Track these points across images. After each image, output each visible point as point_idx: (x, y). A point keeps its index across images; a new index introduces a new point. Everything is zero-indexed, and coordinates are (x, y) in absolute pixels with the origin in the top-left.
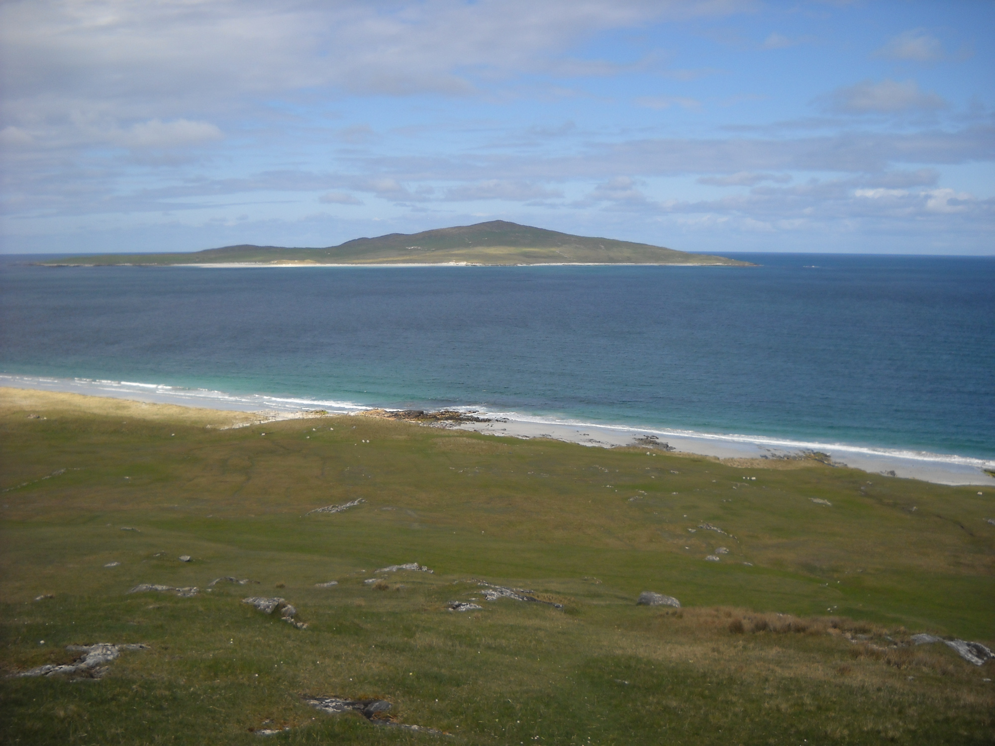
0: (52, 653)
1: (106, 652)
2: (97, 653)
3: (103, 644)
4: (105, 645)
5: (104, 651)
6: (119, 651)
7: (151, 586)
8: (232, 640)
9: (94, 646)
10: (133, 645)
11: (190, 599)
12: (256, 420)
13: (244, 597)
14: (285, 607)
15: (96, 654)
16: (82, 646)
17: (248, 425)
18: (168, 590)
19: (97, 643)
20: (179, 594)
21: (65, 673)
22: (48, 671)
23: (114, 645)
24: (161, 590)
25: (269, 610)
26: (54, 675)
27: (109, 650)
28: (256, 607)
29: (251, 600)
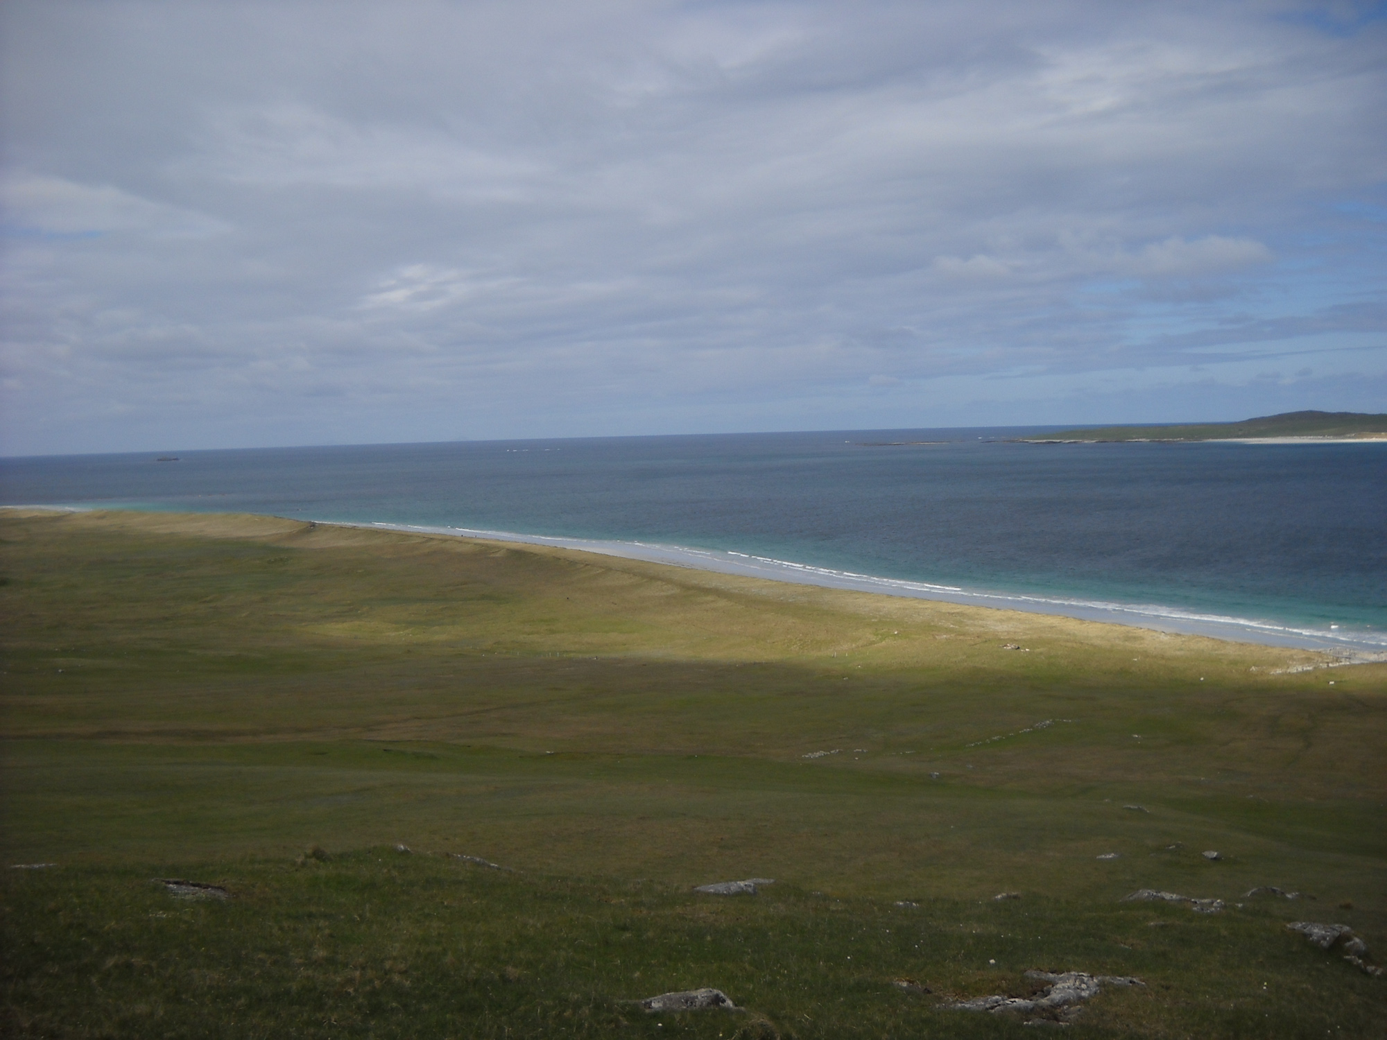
0: (1003, 978)
1: (1080, 985)
2: (1066, 985)
3: (1077, 974)
4: (1078, 975)
5: (1077, 983)
6: (1098, 986)
7: (1155, 894)
8: (1265, 984)
9: (1062, 975)
10: (1119, 978)
11: (1210, 916)
12: (1322, 662)
13: (1290, 920)
14: (1349, 941)
15: (1066, 987)
16: (1046, 972)
17: (1310, 668)
18: (1180, 900)
19: (1069, 971)
20: (1195, 909)
21: (1018, 1009)
22: (996, 1004)
23: (1092, 977)
24: (1169, 900)
25: (1324, 943)
26: (1002, 1011)
27: (1084, 983)
28: (1306, 936)
29: (1299, 925)
